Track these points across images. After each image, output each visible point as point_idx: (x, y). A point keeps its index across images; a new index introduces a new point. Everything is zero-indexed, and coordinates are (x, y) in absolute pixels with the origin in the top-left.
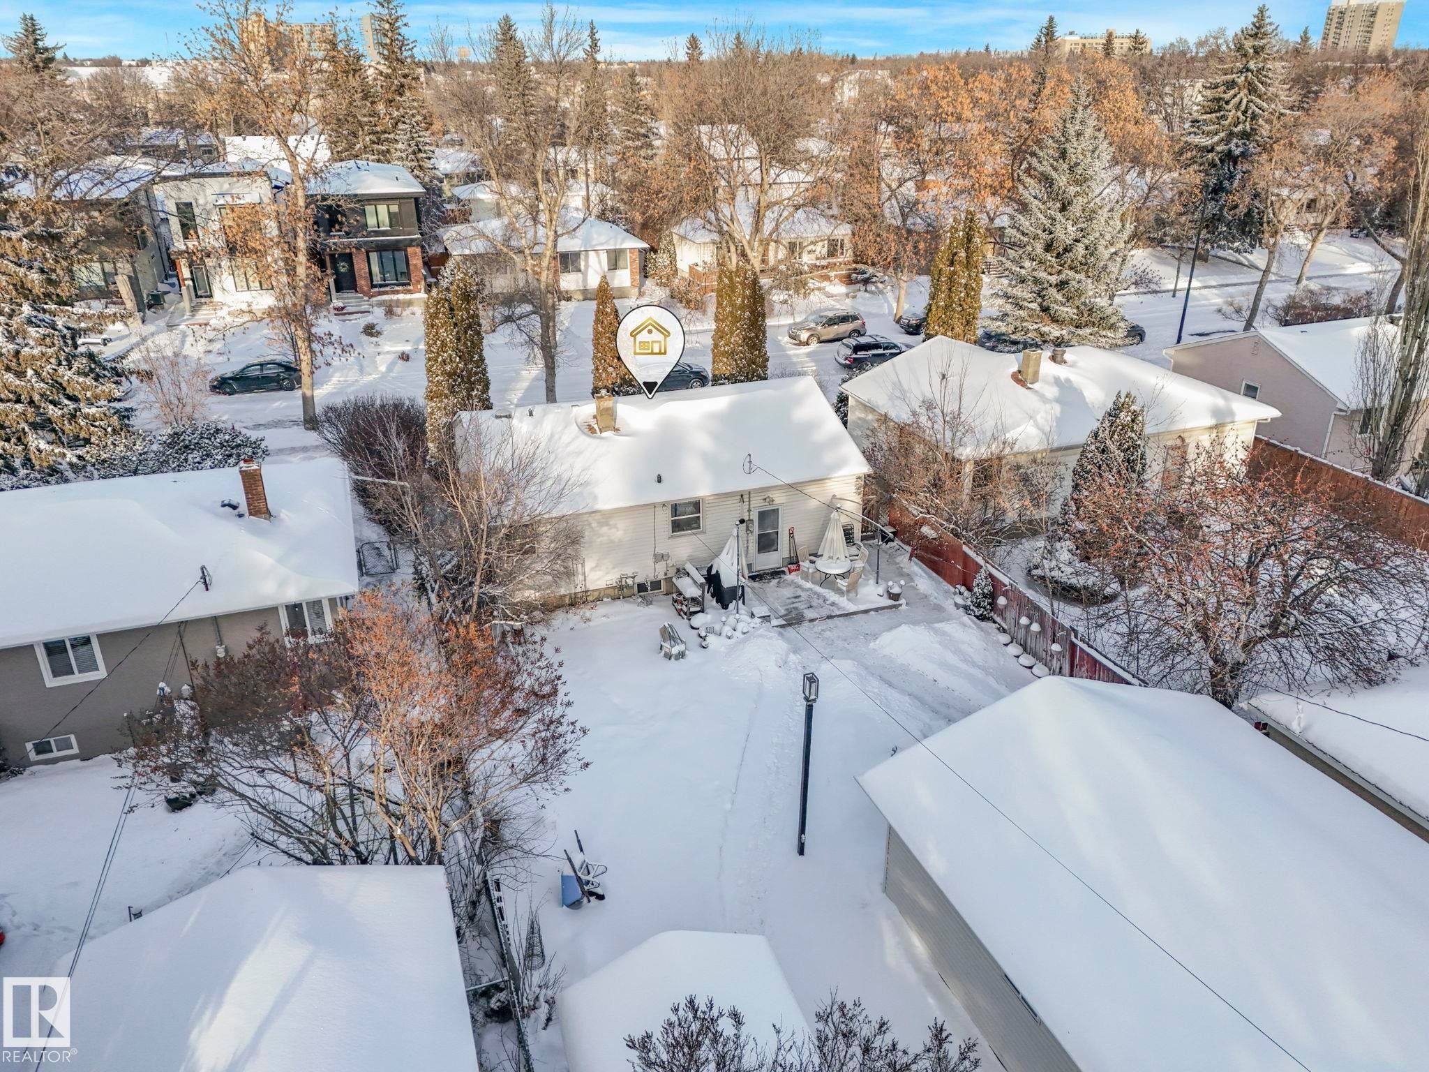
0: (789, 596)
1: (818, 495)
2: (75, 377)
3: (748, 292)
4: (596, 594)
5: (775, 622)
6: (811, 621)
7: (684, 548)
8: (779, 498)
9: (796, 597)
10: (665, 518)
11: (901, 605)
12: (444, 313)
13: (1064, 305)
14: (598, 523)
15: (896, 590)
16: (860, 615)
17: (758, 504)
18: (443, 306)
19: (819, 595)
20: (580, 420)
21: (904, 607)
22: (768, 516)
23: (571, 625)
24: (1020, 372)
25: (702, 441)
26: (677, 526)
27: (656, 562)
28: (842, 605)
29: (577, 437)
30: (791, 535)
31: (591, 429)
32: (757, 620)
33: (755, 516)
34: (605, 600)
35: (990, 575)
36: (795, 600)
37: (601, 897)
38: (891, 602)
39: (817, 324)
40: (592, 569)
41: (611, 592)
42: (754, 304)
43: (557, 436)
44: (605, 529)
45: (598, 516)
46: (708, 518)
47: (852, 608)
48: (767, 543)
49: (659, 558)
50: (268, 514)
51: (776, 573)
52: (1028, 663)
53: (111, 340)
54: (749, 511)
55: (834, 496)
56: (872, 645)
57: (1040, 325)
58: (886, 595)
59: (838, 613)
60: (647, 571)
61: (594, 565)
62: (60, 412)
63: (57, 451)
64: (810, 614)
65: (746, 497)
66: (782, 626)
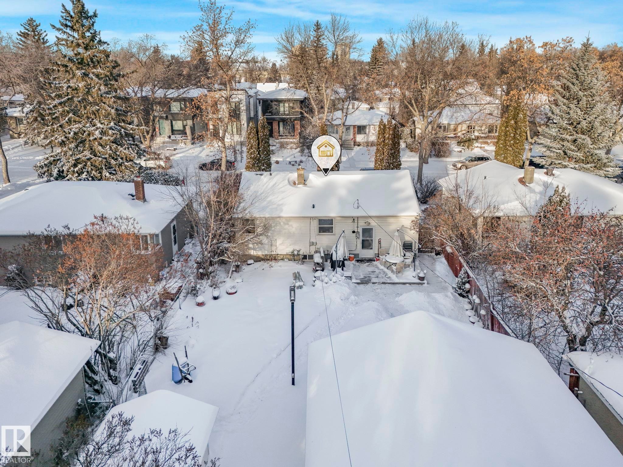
0: (370, 271)
1: (394, 225)
2: (123, 150)
3: (391, 132)
4: (282, 256)
5: (354, 280)
6: (373, 283)
7: (325, 240)
8: (373, 223)
9: (373, 272)
10: (315, 225)
11: (424, 283)
12: (253, 133)
13: (577, 152)
14: (284, 223)
15: (422, 275)
16: (401, 285)
17: (362, 224)
18: (254, 130)
19: (384, 272)
20: (291, 179)
21: (426, 285)
22: (367, 232)
23: (264, 267)
24: (524, 177)
25: (343, 192)
26: (322, 230)
27: (310, 246)
28: (393, 278)
29: (286, 185)
30: (380, 242)
31: (295, 183)
32: (344, 278)
33: (360, 230)
34: (285, 260)
35: (467, 272)
36: (371, 273)
37: (191, 381)
38: (419, 281)
39: (466, 160)
40: (280, 244)
41: (288, 257)
42: (394, 138)
43: (277, 184)
44: (286, 226)
45: (284, 220)
46: (337, 228)
47: (397, 280)
48: (366, 244)
49: (312, 244)
50: (144, 200)
51: (370, 260)
52: (473, 321)
53: (176, 149)
54: (358, 227)
55: (403, 226)
56: (397, 299)
57: (562, 161)
58: (417, 277)
59: (389, 282)
60: (305, 250)
61: (281, 242)
62: (115, 163)
63: (111, 177)
64: (374, 280)
65: (356, 220)
66: (358, 283)
